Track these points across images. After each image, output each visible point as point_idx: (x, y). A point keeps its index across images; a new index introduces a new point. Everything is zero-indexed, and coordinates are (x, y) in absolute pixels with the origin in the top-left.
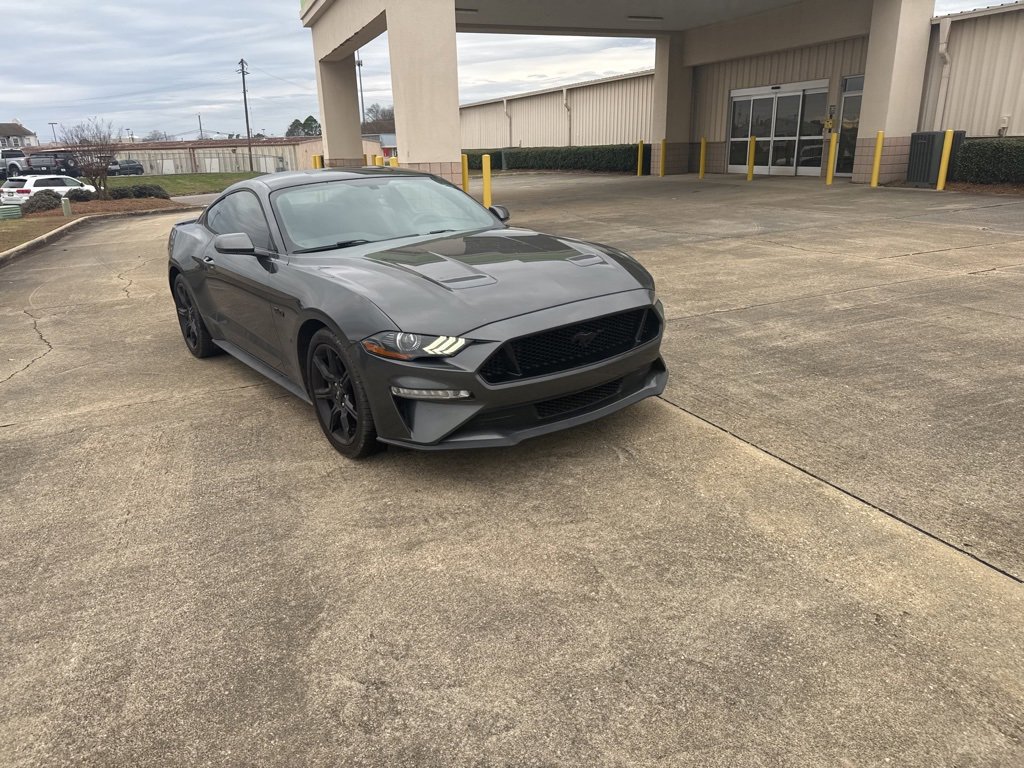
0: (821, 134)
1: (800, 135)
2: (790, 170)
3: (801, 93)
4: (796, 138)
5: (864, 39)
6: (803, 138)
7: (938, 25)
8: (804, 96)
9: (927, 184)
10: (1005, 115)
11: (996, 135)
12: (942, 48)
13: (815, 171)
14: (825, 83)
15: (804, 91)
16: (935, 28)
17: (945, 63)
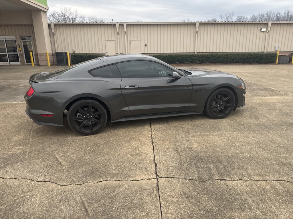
0: (16, 52)
1: (8, 52)
2: (8, 63)
3: (4, 39)
4: (7, 53)
5: (32, 25)
6: (9, 53)
7: (50, 25)
8: (6, 40)
9: (64, 65)
10: (74, 48)
11: (73, 53)
12: (53, 31)
13: (19, 63)
14: (14, 37)
15: (5, 38)
16: (49, 25)
17: (54, 35)
